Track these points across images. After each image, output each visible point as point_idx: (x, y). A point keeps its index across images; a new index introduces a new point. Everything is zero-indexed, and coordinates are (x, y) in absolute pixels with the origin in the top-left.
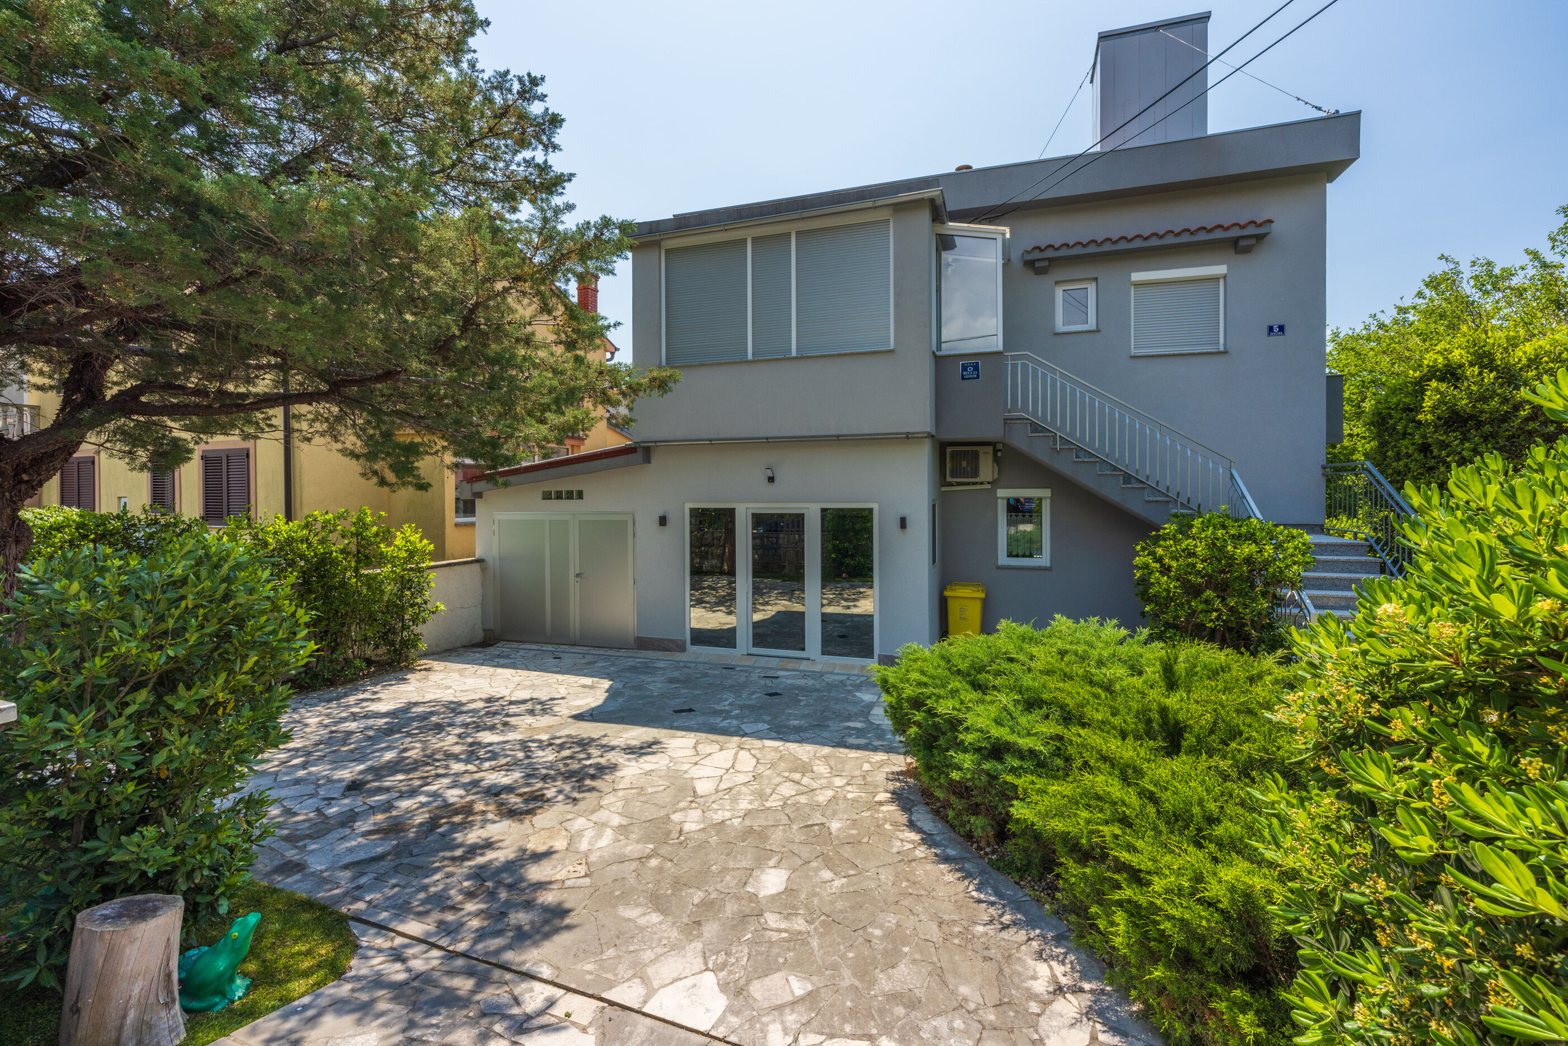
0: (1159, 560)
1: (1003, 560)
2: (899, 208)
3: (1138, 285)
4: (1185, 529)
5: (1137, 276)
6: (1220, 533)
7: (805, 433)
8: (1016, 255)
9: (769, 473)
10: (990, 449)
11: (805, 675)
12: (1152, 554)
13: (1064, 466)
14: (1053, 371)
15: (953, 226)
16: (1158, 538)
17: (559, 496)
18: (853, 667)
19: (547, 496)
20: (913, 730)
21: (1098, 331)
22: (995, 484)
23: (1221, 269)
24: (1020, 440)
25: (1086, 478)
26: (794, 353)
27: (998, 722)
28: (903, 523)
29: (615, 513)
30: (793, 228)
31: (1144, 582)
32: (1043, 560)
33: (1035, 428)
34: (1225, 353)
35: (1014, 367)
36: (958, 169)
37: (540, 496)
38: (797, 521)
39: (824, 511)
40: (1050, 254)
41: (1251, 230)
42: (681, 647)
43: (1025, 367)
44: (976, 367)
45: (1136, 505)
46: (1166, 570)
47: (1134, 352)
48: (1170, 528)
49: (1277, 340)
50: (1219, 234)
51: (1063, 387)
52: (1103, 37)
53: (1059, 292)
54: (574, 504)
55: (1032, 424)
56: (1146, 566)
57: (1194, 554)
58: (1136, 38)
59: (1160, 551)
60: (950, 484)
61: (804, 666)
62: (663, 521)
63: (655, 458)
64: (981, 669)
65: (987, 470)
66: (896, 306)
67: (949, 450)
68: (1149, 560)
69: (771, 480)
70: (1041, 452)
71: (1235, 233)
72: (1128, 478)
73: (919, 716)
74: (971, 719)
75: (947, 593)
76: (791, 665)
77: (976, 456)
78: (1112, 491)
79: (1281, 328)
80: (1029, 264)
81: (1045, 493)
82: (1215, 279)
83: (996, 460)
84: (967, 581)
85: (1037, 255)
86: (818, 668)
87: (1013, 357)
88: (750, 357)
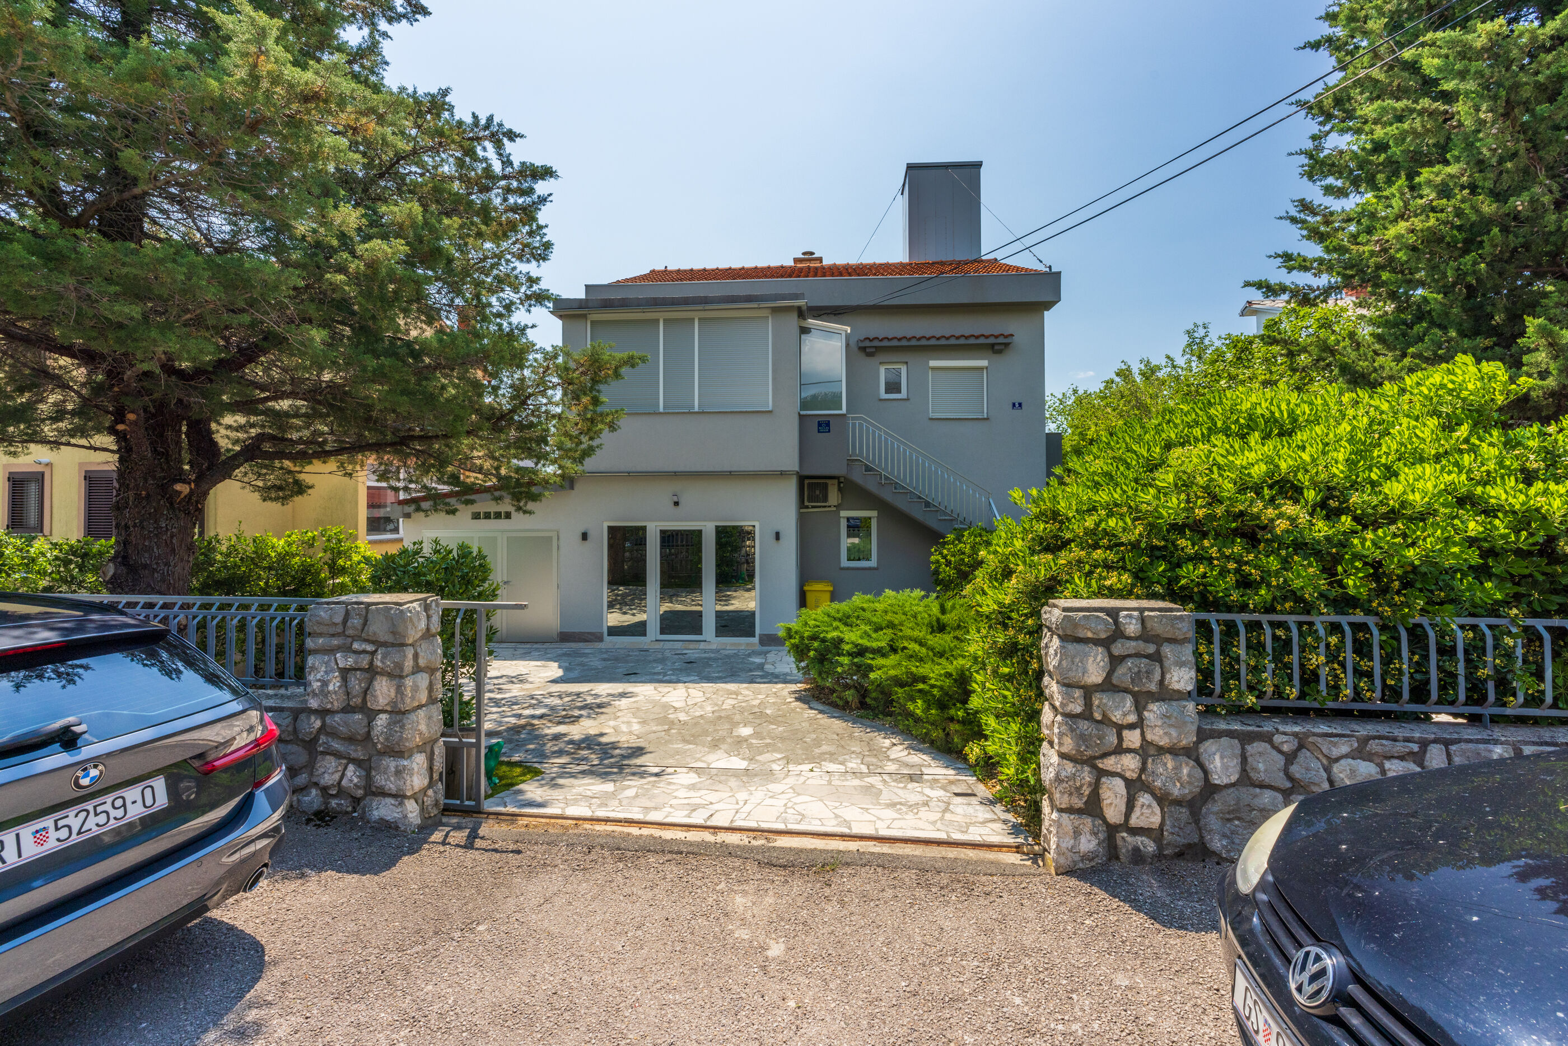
0: (944, 557)
1: (845, 563)
2: (775, 310)
3: (934, 369)
4: (959, 538)
5: (933, 363)
6: (978, 539)
7: (705, 469)
8: (853, 342)
9: (675, 499)
10: (836, 482)
11: (705, 651)
12: (941, 553)
13: (887, 495)
14: (880, 429)
15: (811, 322)
16: (945, 543)
17: (487, 516)
18: (740, 644)
19: (476, 516)
20: (812, 653)
21: (908, 399)
22: (839, 507)
23: (984, 363)
24: (857, 476)
25: (901, 504)
26: (696, 409)
27: (862, 638)
28: (778, 537)
29: (538, 530)
30: (696, 316)
31: (936, 572)
32: (873, 563)
33: (868, 469)
34: (987, 419)
35: (854, 425)
36: (804, 254)
37: (470, 516)
38: (696, 536)
39: (717, 527)
40: (876, 343)
41: (1001, 340)
42: (599, 638)
43: (861, 425)
44: (828, 424)
45: (932, 523)
46: (948, 563)
47: (931, 415)
48: (950, 537)
49: (1017, 412)
50: (982, 341)
51: (886, 440)
52: (910, 167)
53: (882, 370)
54: (502, 524)
55: (867, 466)
56: (938, 561)
57: (964, 553)
58: (933, 171)
59: (945, 552)
60: (807, 507)
61: (702, 646)
62: (585, 536)
63: (577, 486)
64: (848, 617)
65: (834, 497)
66: (774, 379)
67: (807, 481)
68: (939, 557)
69: (676, 504)
70: (871, 486)
71: (992, 340)
72: (928, 504)
73: (816, 644)
74: (847, 638)
75: (806, 588)
76: (692, 646)
77: (825, 488)
78: (917, 513)
79: (1020, 405)
80: (863, 349)
81: (873, 514)
82: (981, 369)
83: (840, 489)
84: (819, 579)
85: (867, 344)
86: (714, 647)
87: (853, 419)
88: (661, 410)
